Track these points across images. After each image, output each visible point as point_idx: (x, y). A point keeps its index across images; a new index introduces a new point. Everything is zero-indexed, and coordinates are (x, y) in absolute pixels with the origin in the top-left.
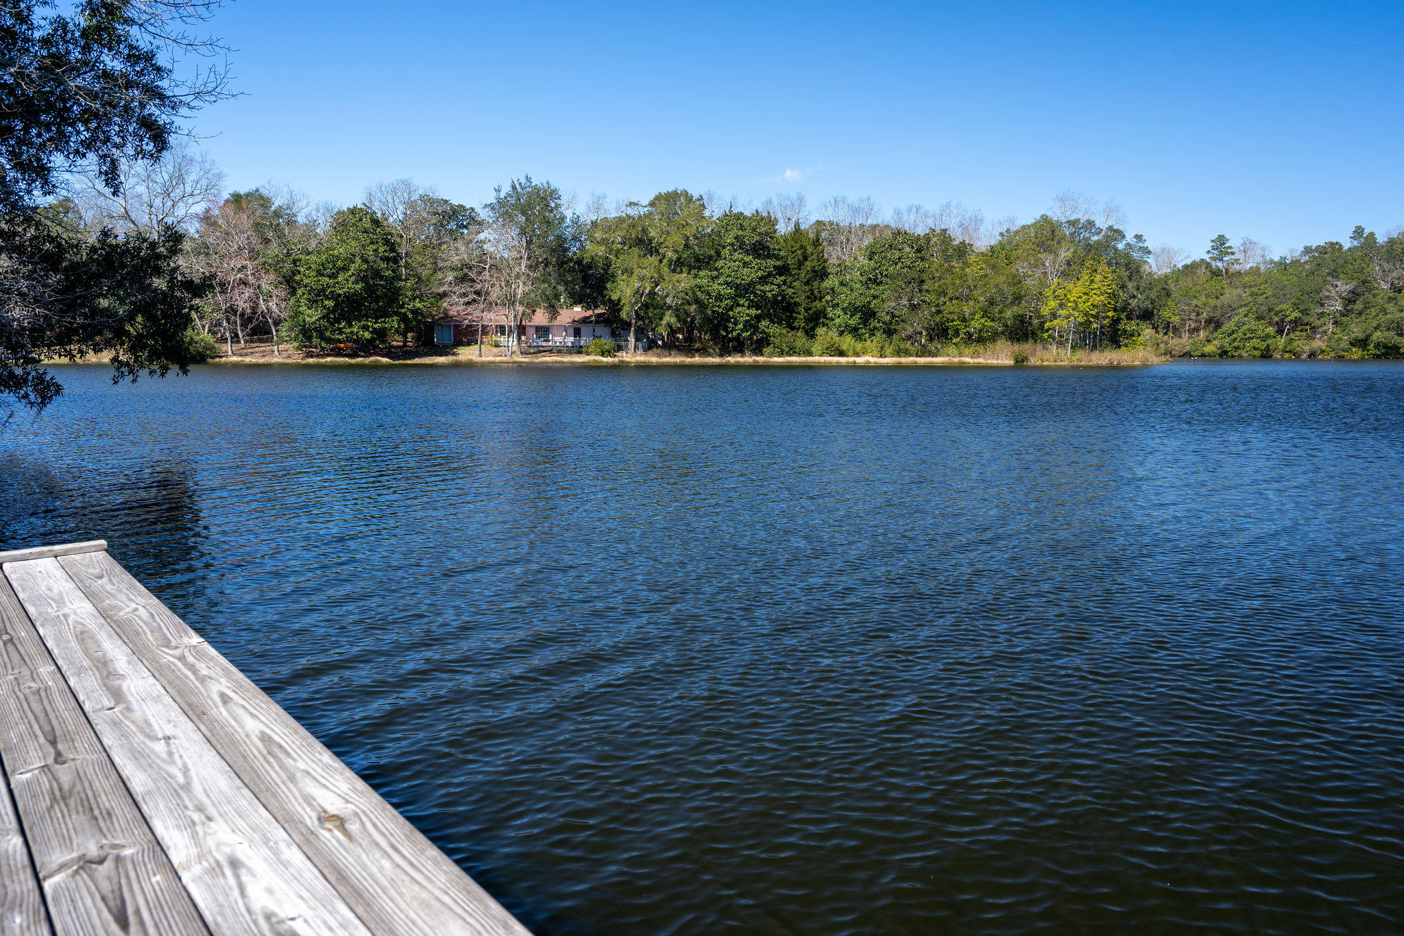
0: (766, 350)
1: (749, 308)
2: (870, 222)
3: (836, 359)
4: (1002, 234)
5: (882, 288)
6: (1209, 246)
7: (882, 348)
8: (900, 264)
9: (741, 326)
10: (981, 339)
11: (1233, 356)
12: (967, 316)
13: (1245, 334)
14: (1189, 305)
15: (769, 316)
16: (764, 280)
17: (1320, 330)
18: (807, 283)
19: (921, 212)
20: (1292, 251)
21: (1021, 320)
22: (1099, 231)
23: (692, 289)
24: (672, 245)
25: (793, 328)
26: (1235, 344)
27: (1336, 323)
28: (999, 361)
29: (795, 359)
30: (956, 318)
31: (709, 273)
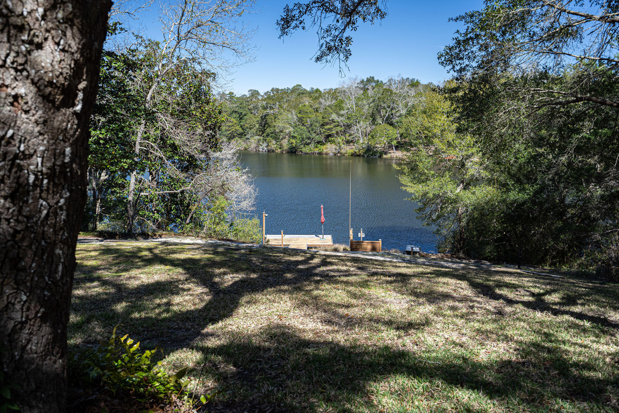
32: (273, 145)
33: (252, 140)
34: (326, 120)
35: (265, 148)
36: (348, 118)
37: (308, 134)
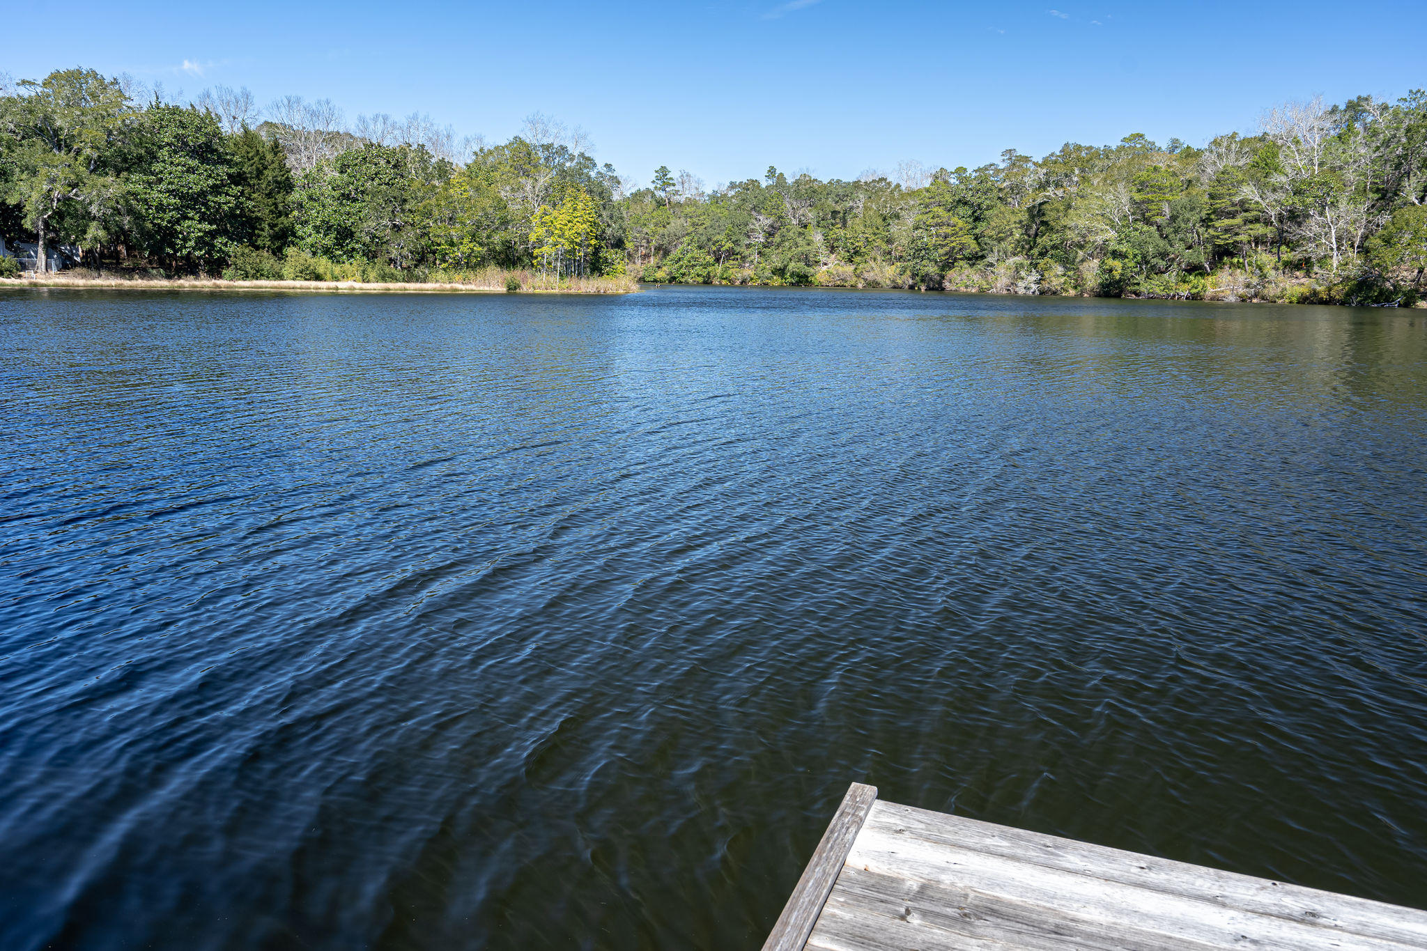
0: (227, 272)
1: (200, 222)
2: (331, 128)
3: (313, 284)
4: (475, 153)
5: (358, 205)
6: (653, 176)
7: (364, 272)
8: (377, 180)
9: (192, 243)
10: (472, 264)
11: (681, 282)
12: (455, 240)
13: (689, 262)
14: (639, 232)
15: (224, 232)
16: (216, 189)
17: (749, 259)
18: (269, 195)
19: (389, 122)
20: (720, 185)
21: (508, 246)
22: (572, 158)
23: (123, 197)
24: (91, 140)
25: (257, 248)
26: (682, 271)
27: (760, 253)
28: (491, 288)
29: (264, 283)
30: (443, 242)
31: (145, 178)
32: (1056, 276)
33: (1001, 269)
34: (1222, 204)
35: (1034, 287)
36: (1297, 192)
37: (1162, 243)
